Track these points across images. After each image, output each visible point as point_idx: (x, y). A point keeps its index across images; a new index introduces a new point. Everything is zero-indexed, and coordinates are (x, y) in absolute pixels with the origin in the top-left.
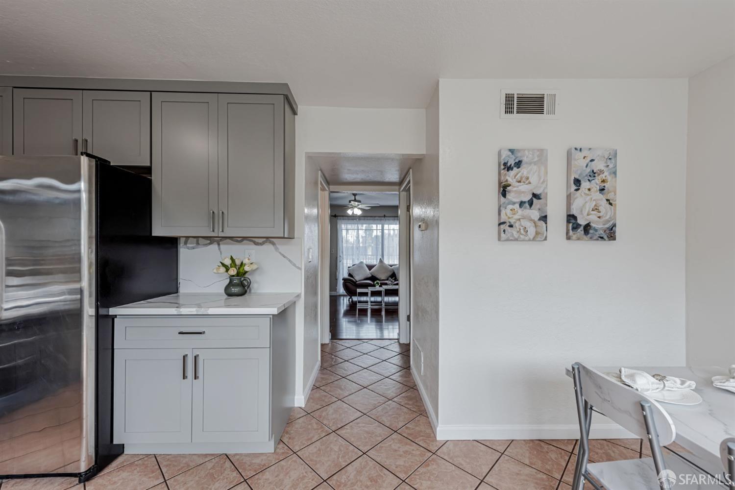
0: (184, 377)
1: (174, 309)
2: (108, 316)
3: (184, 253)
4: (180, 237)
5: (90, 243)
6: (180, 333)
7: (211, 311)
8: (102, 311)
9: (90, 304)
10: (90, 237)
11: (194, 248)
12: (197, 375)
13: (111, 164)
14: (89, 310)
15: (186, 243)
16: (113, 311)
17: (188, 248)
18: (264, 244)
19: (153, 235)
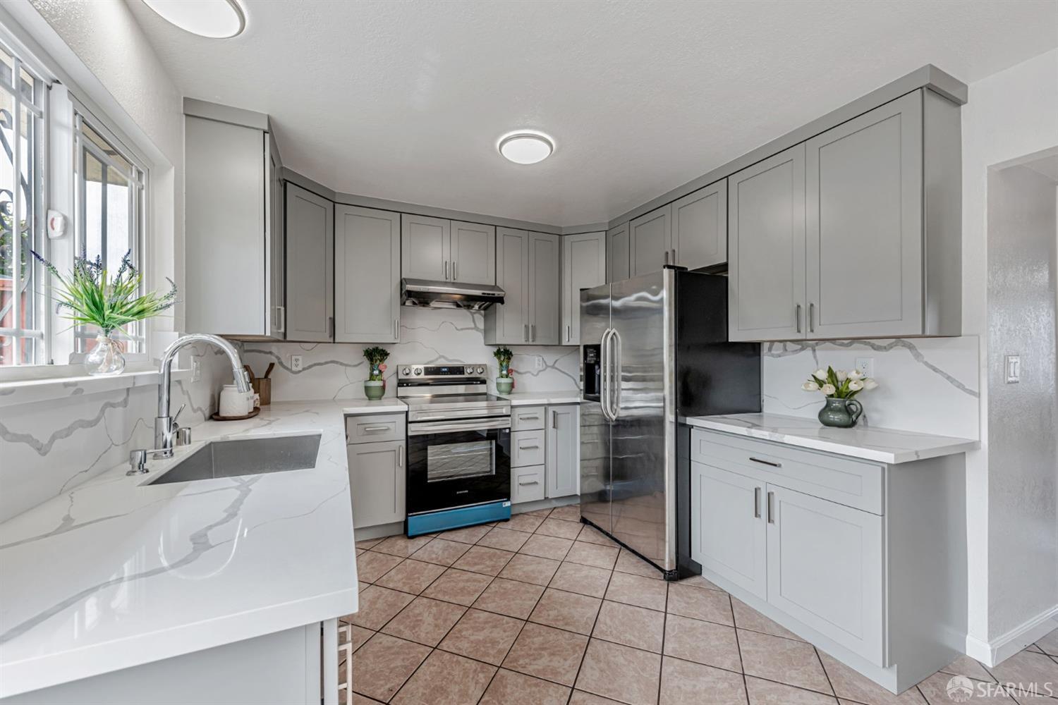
0: (757, 515)
1: (745, 429)
2: (684, 425)
3: (768, 362)
4: (765, 341)
5: (670, 351)
6: (751, 459)
7: (788, 439)
8: (681, 419)
9: (671, 411)
10: (670, 346)
11: (780, 356)
12: (772, 518)
13: (689, 270)
14: (670, 418)
15: (770, 349)
16: (690, 421)
17: (773, 355)
18: (892, 348)
19: (730, 341)
